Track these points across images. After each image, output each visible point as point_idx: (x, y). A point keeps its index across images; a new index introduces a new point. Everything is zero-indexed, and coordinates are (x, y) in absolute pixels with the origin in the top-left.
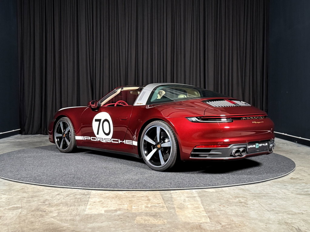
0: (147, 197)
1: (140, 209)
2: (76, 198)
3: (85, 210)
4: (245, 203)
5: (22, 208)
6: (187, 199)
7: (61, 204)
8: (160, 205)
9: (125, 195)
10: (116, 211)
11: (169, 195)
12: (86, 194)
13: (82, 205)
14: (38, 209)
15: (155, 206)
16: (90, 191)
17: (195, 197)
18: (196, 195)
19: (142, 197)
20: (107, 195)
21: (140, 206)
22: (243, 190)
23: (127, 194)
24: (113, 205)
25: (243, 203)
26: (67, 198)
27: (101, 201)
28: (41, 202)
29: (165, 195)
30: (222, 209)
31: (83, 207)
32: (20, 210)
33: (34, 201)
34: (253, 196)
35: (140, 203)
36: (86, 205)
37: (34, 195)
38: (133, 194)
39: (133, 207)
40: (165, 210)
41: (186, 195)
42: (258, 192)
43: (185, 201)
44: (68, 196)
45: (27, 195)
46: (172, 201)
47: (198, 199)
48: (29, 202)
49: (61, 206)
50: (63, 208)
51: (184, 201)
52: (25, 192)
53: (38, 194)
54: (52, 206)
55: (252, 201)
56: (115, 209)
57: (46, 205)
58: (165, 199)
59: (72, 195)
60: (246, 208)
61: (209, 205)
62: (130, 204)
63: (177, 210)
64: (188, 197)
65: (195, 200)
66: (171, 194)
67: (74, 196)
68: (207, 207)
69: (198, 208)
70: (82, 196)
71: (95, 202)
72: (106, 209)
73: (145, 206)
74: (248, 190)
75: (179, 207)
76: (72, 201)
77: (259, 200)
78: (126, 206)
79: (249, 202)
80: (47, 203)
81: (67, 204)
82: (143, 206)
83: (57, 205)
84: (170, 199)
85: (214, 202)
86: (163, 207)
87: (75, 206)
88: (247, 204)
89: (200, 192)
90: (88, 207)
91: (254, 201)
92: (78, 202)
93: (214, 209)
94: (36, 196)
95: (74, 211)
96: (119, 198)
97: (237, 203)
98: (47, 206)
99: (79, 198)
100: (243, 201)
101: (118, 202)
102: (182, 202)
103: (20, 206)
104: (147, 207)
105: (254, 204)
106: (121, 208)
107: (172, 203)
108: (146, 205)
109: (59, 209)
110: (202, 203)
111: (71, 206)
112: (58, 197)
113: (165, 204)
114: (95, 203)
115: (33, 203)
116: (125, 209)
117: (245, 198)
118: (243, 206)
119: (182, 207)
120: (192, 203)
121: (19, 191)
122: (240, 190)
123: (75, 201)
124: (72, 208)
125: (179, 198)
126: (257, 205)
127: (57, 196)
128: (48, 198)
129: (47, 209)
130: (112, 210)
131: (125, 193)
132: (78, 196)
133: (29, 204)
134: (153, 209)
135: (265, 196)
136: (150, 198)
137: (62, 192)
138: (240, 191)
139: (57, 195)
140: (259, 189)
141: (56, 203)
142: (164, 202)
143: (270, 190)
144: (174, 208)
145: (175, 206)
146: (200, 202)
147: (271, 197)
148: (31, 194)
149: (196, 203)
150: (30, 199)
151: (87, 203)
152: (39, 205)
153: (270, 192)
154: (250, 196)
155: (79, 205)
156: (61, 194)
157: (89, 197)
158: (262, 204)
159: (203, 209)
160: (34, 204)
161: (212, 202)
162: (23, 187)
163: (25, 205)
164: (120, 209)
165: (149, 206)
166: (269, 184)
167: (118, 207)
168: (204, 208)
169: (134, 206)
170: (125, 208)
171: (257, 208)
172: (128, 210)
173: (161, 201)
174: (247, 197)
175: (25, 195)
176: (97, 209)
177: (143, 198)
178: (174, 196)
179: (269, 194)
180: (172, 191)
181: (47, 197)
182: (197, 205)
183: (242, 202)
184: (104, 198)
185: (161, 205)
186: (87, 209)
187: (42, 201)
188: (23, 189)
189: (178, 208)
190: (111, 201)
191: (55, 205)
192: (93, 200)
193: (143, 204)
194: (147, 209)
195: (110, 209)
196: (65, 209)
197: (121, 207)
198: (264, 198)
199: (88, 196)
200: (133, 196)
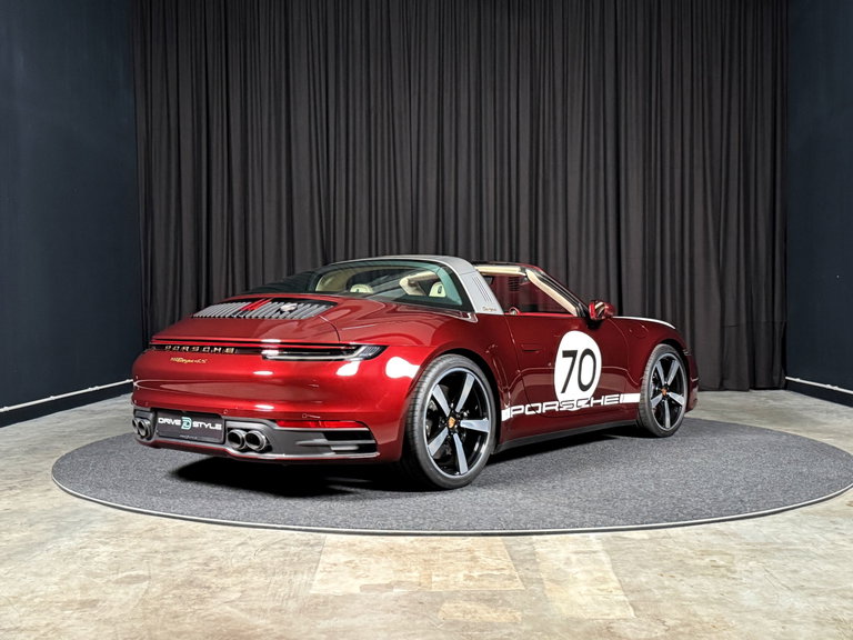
0: (469, 551)
1: (452, 583)
2: (286, 554)
3: (311, 585)
4: (728, 570)
5: (150, 577)
6: (574, 558)
7: (250, 570)
8: (503, 572)
9: (412, 545)
10: (389, 587)
11: (526, 547)
12: (312, 542)
13: (303, 573)
14: (190, 583)
15: (491, 575)
16: (323, 535)
17: (595, 552)
18: (598, 547)
19: (457, 551)
20: (367, 546)
21: (453, 575)
22: (722, 533)
23: (417, 545)
24: (381, 572)
25: (722, 569)
26: (265, 552)
27: (350, 562)
28: (199, 564)
29: (517, 548)
30: (667, 583)
31: (305, 577)
32: (145, 585)
33: (180, 561)
34: (747, 550)
35: (451, 568)
36: (312, 571)
37: (182, 544)
38: (434, 544)
39: (434, 579)
40: (518, 585)
41: (572, 547)
42: (763, 540)
43: (568, 562)
44: (266, 547)
45: (164, 545)
46: (535, 563)
47: (604, 557)
48: (167, 563)
49: (249, 575)
50: (255, 578)
51: (566, 564)
52: (159, 538)
53: (189, 543)
54: (226, 575)
55: (747, 564)
56: (387, 582)
57: (210, 571)
58: (516, 556)
59: (276, 546)
60: (731, 582)
61: (631, 572)
62: (426, 569)
63: (548, 585)
64: (576, 553)
65: (596, 561)
66: (531, 544)
67: (282, 548)
68: (627, 580)
69: (604, 581)
70: (302, 548)
71: (335, 565)
72: (363, 581)
73: (465, 575)
74: (735, 535)
75: (553, 577)
76: (276, 560)
77: (765, 561)
78: (415, 576)
79: (740, 567)
80: (213, 565)
81: (265, 570)
82: (461, 576)
83: (239, 571)
84: (528, 557)
85: (644, 567)
86: (511, 578)
87: (284, 573)
88: (734, 572)
89: (608, 539)
90: (318, 576)
91: (751, 563)
92: (292, 563)
93: (647, 583)
94: (185, 549)
95: (281, 586)
96: (398, 553)
97: (706, 567)
98: (215, 573)
99: (294, 555)
100: (722, 563)
101: (395, 564)
102: (562, 566)
103: (146, 573)
104: (469, 578)
105: (751, 572)
106: (403, 579)
107: (534, 567)
108: (467, 572)
109: (245, 582)
110: (613, 568)
111: (274, 574)
112: (241, 551)
113: (517, 570)
114: (335, 568)
115: (178, 567)
116: (412, 583)
117: (727, 554)
118: (723, 576)
119: (560, 581)
120: (586, 568)
121: (144, 535)
122: (714, 534)
123: (284, 563)
124: (276, 578)
125: (553, 555)
126: (758, 575)
127: (240, 548)
128: (216, 554)
129: (214, 580)
130: (379, 585)
131: (412, 542)
132: (293, 550)
133: (168, 569)
134: (485, 583)
135: (779, 550)
136: (477, 554)
137: (251, 538)
138: (713, 537)
139: (240, 545)
140: (765, 531)
141: (236, 566)
142: (515, 565)
143: (795, 535)
144: (540, 581)
145: (543, 576)
146: (608, 567)
147: (795, 553)
148: (173, 543)
149: (597, 567)
150: (172, 555)
151: (316, 568)
152: (193, 572)
153: (797, 539)
154: (740, 550)
155: (296, 573)
156: (250, 542)
157: (320, 552)
158: (774, 572)
159: (618, 585)
160: (182, 569)
161: (640, 565)
162: (154, 526)
163: (157, 571)
164: (399, 584)
165: (476, 574)
166: (791, 520)
167: (394, 578)
168: (620, 581)
169: (438, 576)
170: (414, 580)
171: (760, 580)
172: (420, 585)
173: (506, 562)
174: (735, 553)
175: (158, 545)
176: (342, 583)
177: (459, 555)
178: (539, 549)
179: (791, 544)
180: (535, 537)
181: (215, 551)
182: (600, 574)
183: (719, 567)
184: (359, 553)
185: (507, 572)
186: (315, 582)
187: (200, 561)
188: (151, 530)
189: (552, 581)
190: (377, 562)
191: (234, 572)
192: (332, 558)
193: (458, 571)
194: (471, 584)
195: (373, 582)
196: (258, 580)
197: (403, 577)
198: (777, 554)
199: (317, 549)
200: (435, 548)
